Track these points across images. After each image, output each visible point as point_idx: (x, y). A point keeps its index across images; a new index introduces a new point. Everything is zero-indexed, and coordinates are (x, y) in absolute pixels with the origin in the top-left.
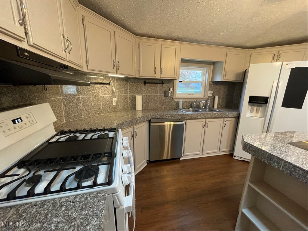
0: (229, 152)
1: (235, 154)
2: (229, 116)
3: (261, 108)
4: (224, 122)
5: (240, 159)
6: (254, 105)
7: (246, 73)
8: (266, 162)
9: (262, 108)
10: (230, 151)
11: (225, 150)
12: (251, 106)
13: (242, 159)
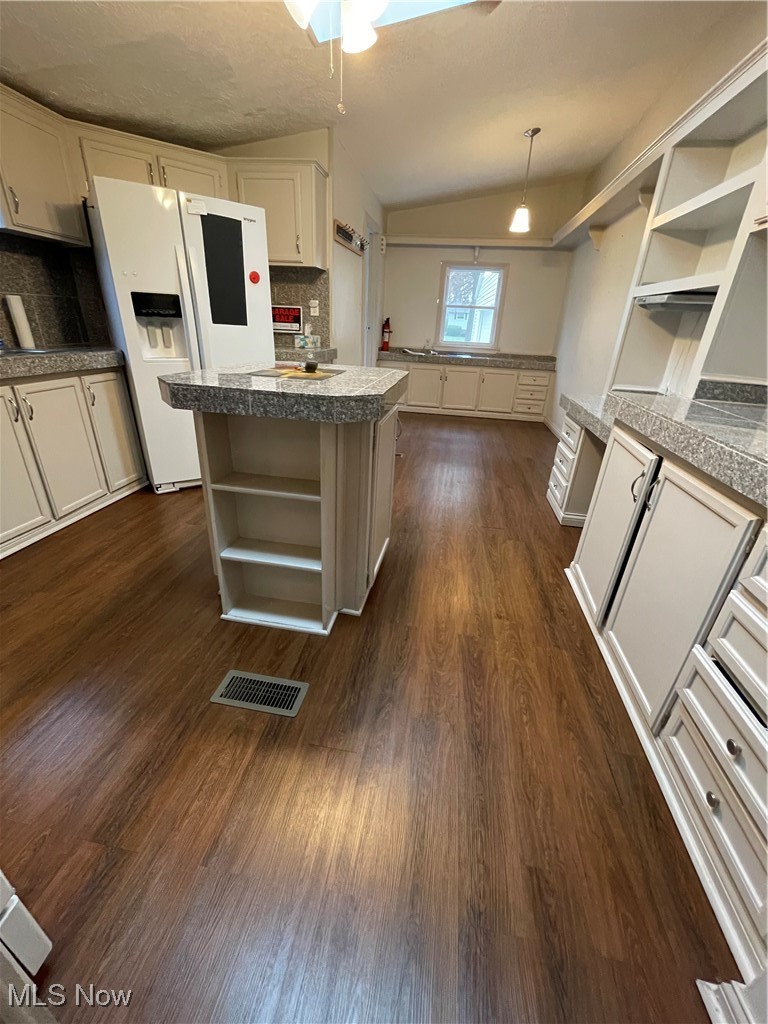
0: (140, 484)
1: (156, 481)
2: (95, 365)
3: (171, 332)
4: (86, 391)
5: (174, 489)
6: (150, 324)
7: (90, 210)
8: (225, 411)
9: (175, 329)
10: (139, 480)
11: (124, 481)
12: (147, 325)
13: (177, 487)
